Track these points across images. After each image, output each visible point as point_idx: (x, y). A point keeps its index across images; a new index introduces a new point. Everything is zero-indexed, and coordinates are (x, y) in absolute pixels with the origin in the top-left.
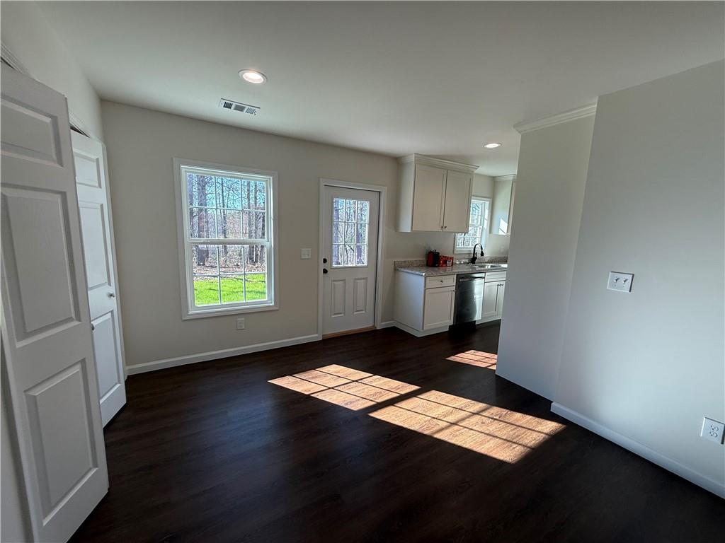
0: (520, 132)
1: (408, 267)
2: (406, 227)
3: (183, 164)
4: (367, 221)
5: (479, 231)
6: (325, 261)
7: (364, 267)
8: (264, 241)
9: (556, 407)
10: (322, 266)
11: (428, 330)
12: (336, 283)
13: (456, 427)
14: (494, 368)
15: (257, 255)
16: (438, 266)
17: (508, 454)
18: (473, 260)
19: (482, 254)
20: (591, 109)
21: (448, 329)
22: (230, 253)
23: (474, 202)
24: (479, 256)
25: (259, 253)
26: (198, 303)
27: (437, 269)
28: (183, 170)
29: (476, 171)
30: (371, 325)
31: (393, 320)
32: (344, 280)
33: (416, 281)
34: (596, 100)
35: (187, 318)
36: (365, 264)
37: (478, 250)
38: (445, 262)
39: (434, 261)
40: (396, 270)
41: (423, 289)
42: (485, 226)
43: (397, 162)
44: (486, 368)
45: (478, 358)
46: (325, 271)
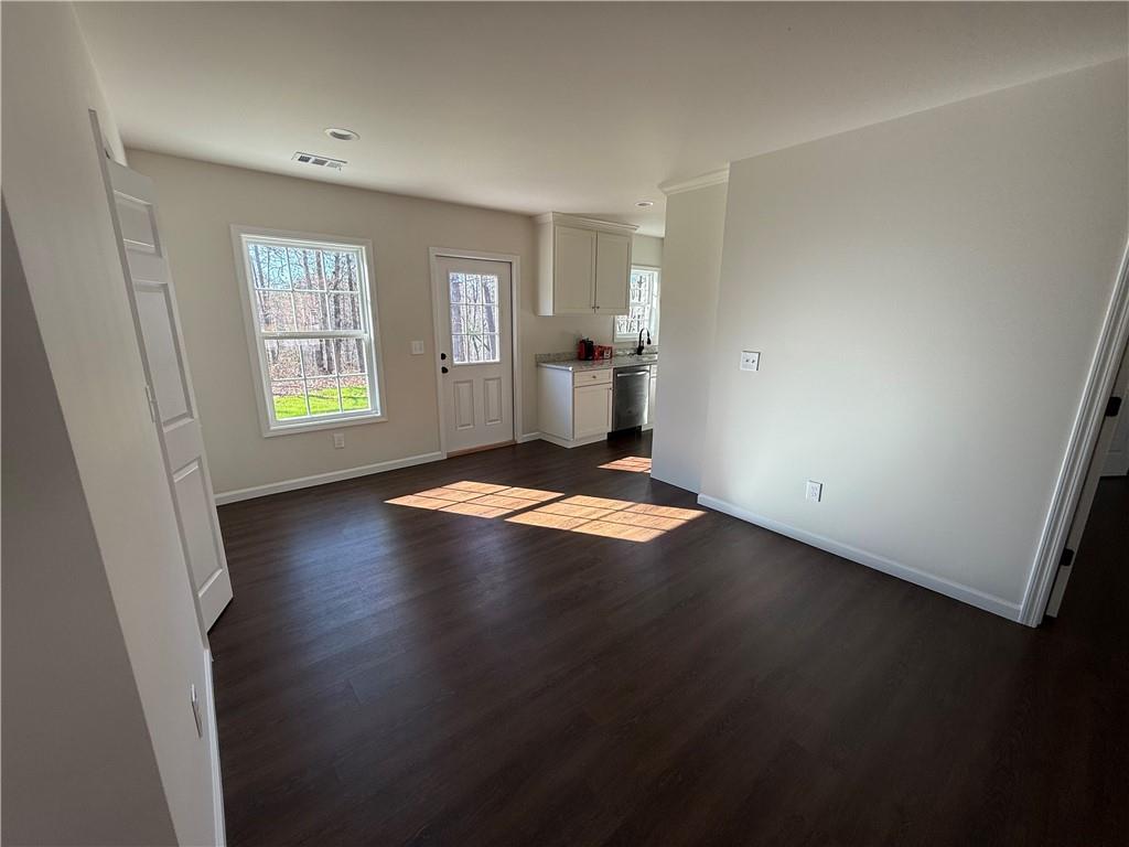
0: (666, 193)
1: (554, 362)
2: (547, 309)
3: (245, 233)
4: (497, 303)
5: (647, 312)
6: (443, 356)
7: (495, 363)
8: (360, 333)
9: (702, 499)
10: (441, 364)
11: (581, 439)
12: (460, 385)
13: (598, 522)
14: (649, 471)
15: (330, 359)
16: (593, 359)
17: (643, 537)
18: (640, 350)
19: (649, 342)
20: (724, 176)
21: (606, 438)
22: (281, 358)
23: (635, 273)
24: (645, 344)
25: (334, 356)
26: (280, 418)
27: (590, 363)
28: (244, 240)
29: (637, 232)
30: (511, 439)
31: (537, 430)
32: (470, 381)
33: (562, 379)
34: (728, 165)
35: (269, 435)
36: (497, 359)
37: (645, 338)
38: (602, 354)
39: (588, 352)
40: (537, 366)
41: (571, 388)
42: (654, 306)
43: (531, 221)
44: (641, 472)
45: (635, 464)
46: (445, 370)
